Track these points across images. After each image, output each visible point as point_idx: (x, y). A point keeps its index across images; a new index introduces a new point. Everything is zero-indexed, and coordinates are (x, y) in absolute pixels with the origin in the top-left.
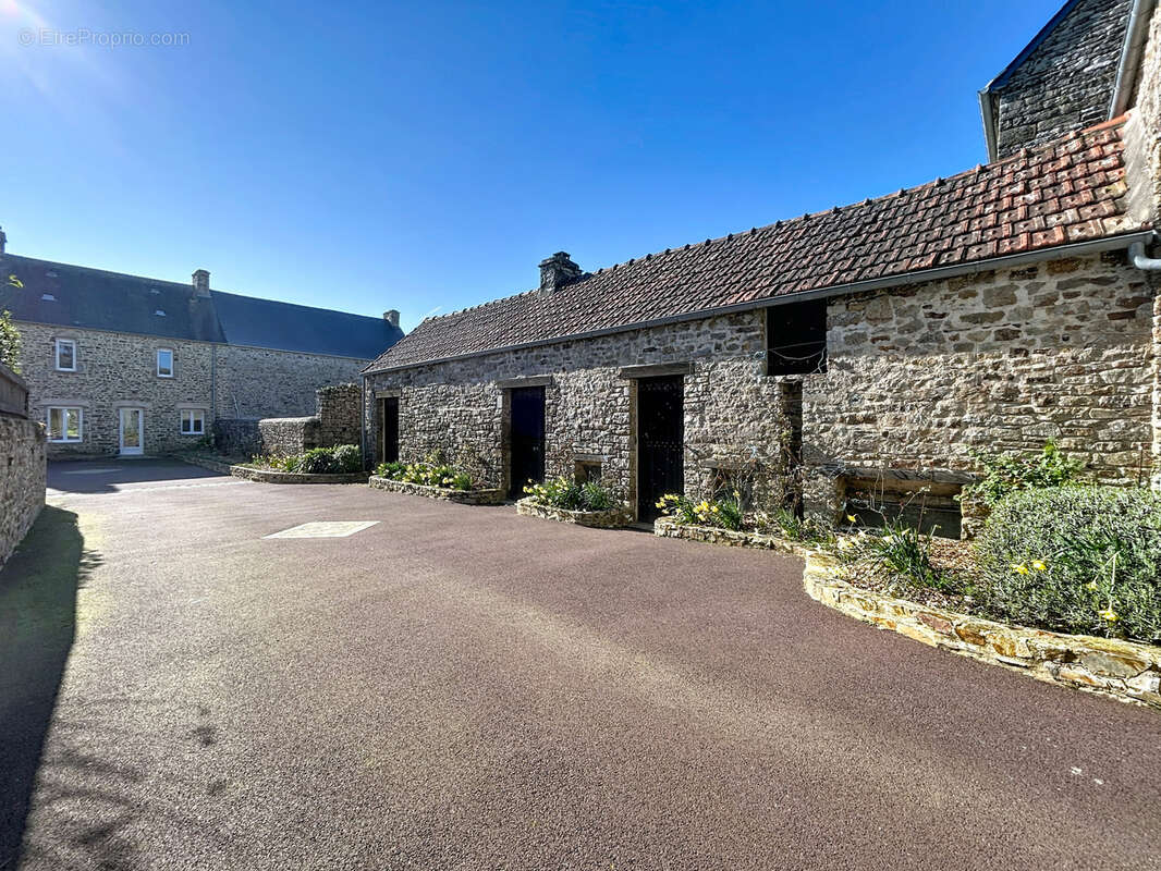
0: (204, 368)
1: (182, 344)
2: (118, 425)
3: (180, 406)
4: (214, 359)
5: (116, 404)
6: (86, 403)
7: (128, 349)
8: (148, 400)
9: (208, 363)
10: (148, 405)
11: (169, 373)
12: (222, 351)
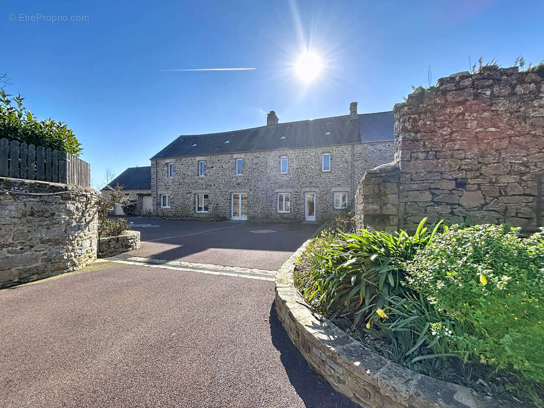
0: (347, 162)
1: (334, 148)
2: (304, 202)
3: (333, 189)
4: (353, 155)
5: (303, 190)
6: (291, 190)
7: (308, 156)
8: (317, 187)
9: (349, 159)
10: (317, 190)
11: (328, 169)
12: (359, 148)
